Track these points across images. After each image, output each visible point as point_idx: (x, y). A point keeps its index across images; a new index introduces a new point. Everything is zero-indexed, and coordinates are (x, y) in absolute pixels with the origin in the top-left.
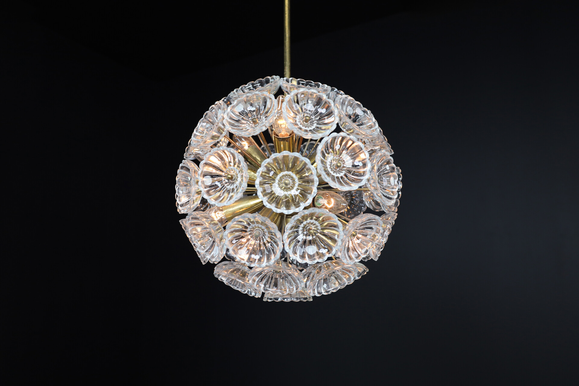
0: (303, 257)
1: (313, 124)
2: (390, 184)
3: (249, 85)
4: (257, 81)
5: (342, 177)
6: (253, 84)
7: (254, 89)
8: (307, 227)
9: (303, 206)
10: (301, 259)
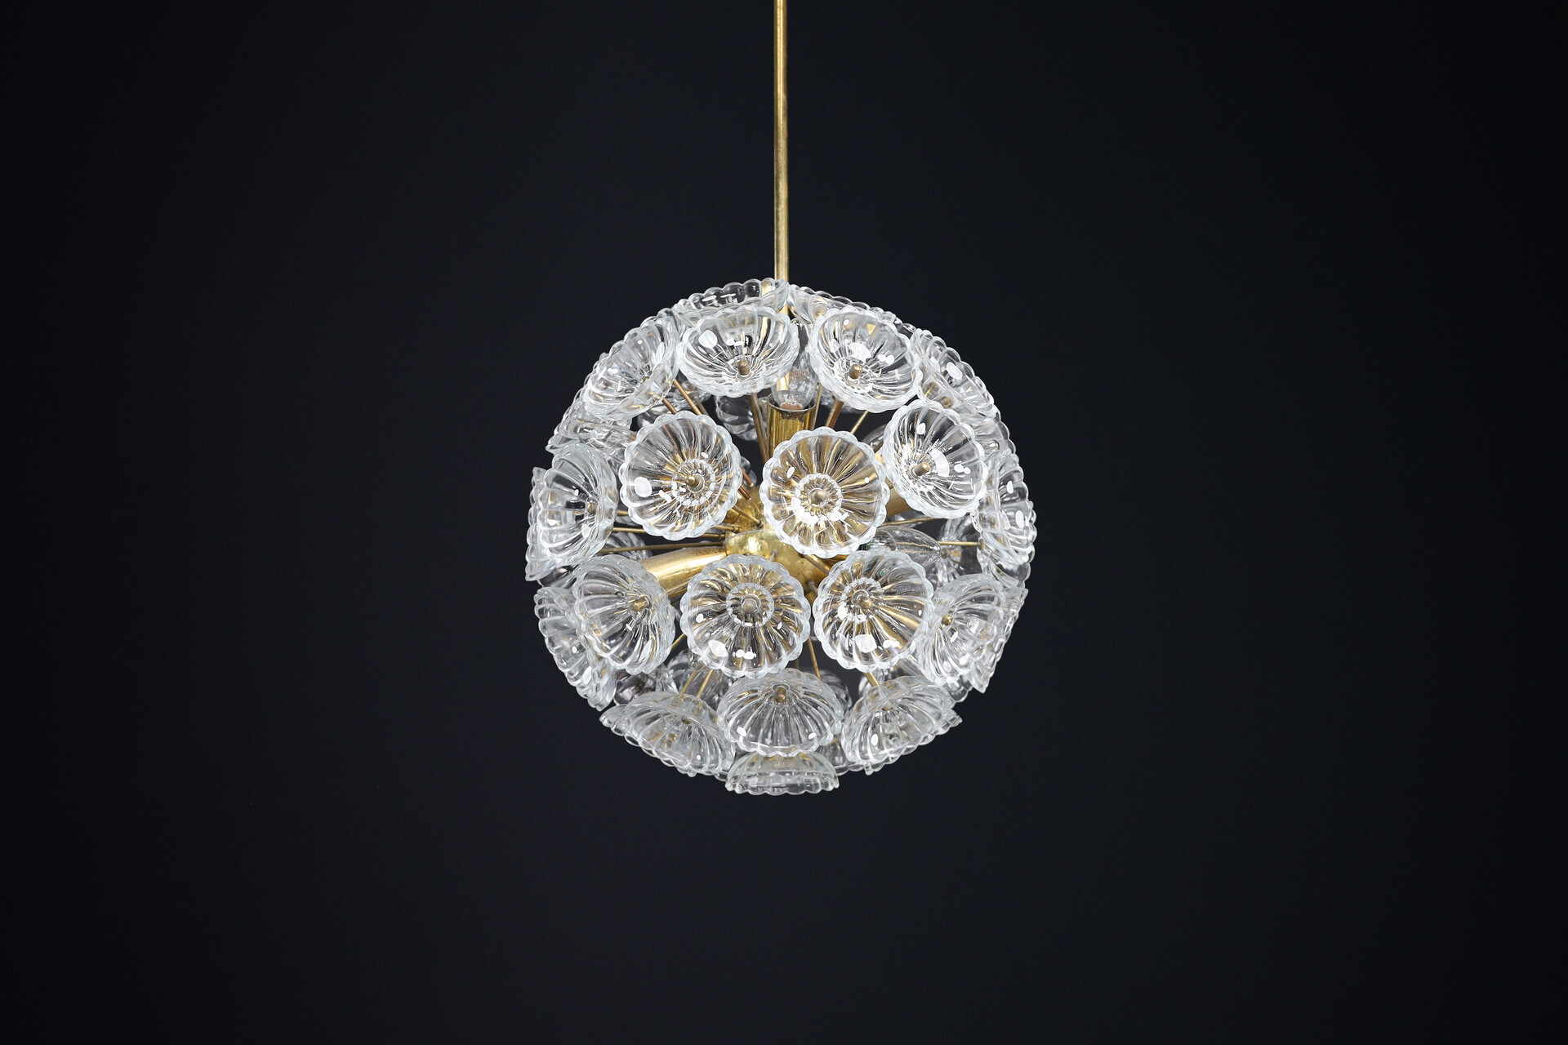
0: (848, 654)
1: (868, 383)
2: (1015, 525)
3: (710, 294)
4: (727, 287)
5: (929, 493)
6: (718, 294)
7: (720, 305)
8: (857, 594)
9: (857, 542)
10: (844, 657)
